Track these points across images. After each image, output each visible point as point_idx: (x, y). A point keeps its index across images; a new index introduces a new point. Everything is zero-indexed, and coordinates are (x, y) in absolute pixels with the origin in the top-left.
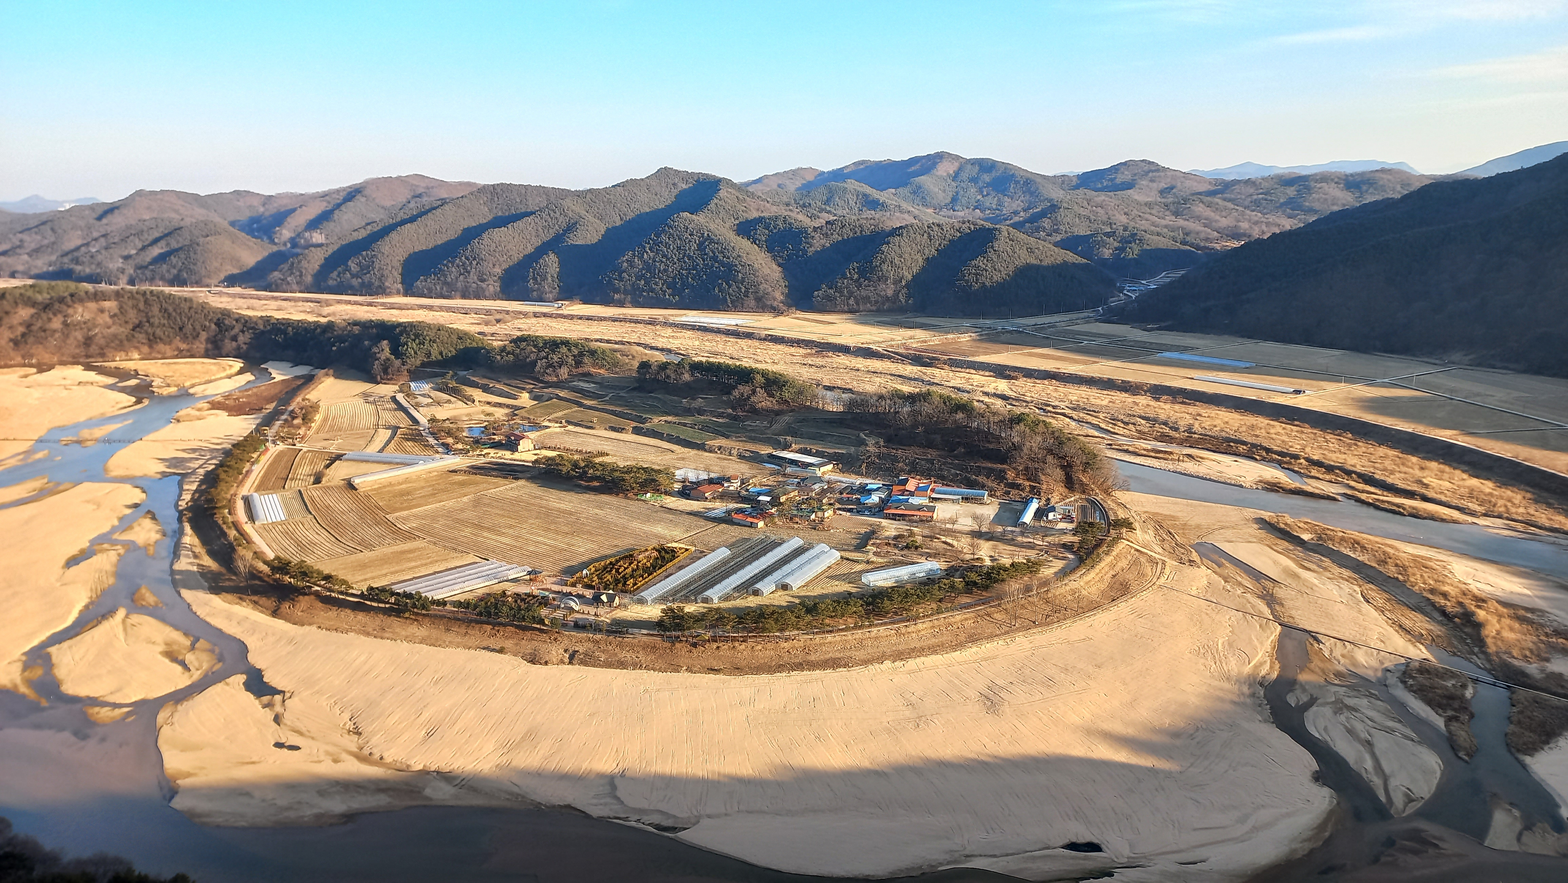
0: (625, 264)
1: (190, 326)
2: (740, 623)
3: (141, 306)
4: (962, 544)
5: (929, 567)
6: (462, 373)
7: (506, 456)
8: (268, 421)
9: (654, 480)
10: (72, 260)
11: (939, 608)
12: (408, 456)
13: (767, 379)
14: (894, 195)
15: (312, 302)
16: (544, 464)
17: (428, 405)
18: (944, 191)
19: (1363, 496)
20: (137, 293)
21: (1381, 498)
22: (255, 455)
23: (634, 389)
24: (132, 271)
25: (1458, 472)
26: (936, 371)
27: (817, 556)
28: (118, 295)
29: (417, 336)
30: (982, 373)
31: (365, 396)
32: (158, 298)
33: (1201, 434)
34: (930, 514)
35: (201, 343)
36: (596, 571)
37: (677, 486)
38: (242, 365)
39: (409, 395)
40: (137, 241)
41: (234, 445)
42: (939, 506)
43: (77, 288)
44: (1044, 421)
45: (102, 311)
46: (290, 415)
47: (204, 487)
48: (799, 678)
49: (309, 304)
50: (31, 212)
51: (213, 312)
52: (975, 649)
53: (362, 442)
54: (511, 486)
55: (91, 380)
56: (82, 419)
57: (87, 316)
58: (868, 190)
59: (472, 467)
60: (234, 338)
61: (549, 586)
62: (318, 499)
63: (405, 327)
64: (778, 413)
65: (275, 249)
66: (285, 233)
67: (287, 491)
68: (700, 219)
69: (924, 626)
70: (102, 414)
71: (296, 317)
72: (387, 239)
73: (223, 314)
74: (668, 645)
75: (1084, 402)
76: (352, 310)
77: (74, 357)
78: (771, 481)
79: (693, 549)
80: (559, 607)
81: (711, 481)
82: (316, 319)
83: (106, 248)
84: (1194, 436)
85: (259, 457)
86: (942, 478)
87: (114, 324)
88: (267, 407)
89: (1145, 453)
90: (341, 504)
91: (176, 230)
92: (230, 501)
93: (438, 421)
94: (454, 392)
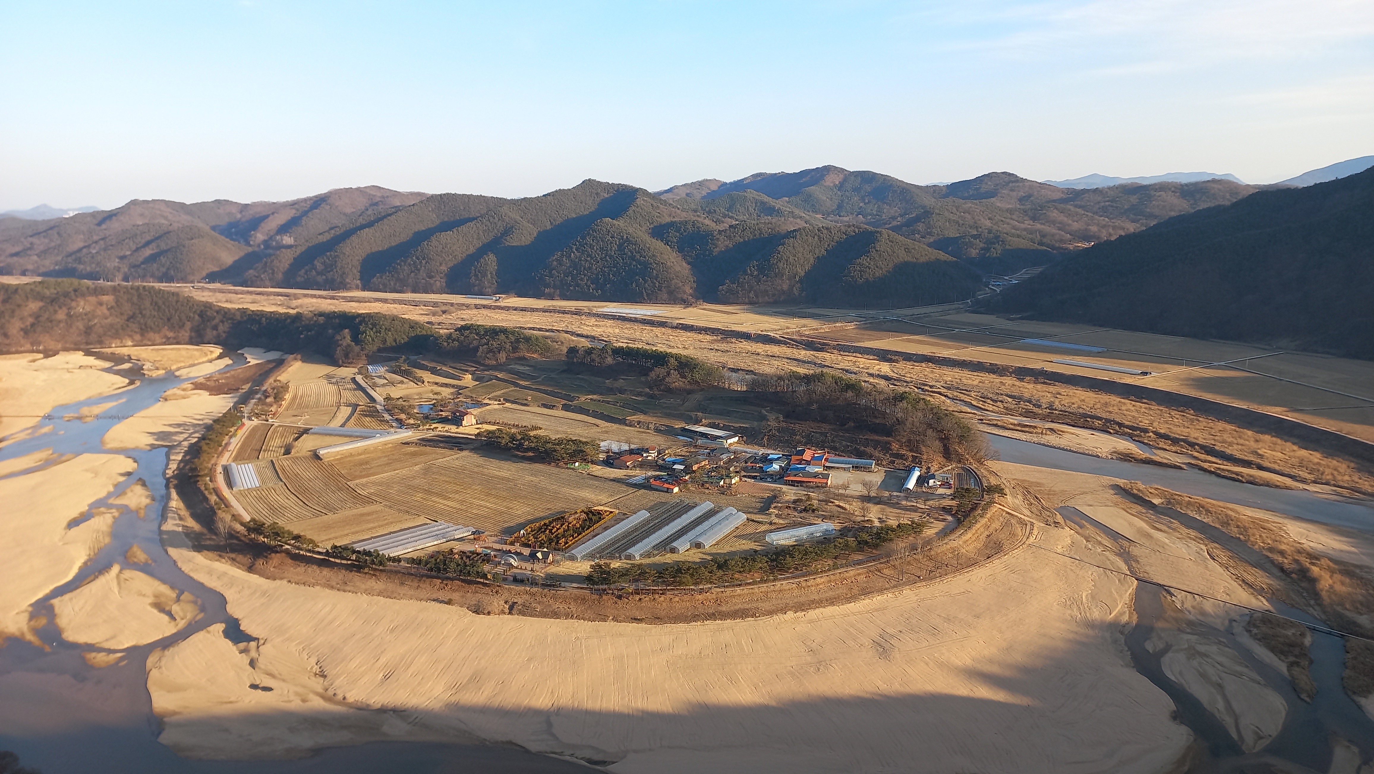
0: (555, 263)
1: (177, 318)
2: (659, 577)
3: (135, 299)
4: (854, 507)
5: (825, 527)
6: (413, 358)
7: (452, 430)
8: (244, 400)
9: (582, 451)
10: (75, 260)
11: (835, 564)
12: (366, 430)
13: (680, 363)
14: (788, 202)
15: (282, 296)
16: (485, 437)
17: (383, 385)
18: (831, 199)
19: (1206, 465)
20: (132, 288)
21: (1222, 467)
22: (232, 430)
23: (564, 371)
24: (126, 270)
25: (1289, 444)
26: (827, 355)
27: (726, 518)
28: (115, 290)
29: (374, 325)
30: (867, 357)
31: (329, 377)
32: (150, 293)
33: (1061, 411)
34: (825, 481)
35: (186, 332)
36: (532, 531)
37: (602, 456)
38: (221, 351)
39: (367, 376)
40: (131, 244)
41: (215, 421)
42: (832, 473)
43: (79, 284)
44: (923, 399)
45: (101, 304)
46: (263, 394)
47: (188, 458)
48: (712, 627)
49: (280, 297)
50: (40, 218)
51: (197, 305)
52: (867, 601)
53: (326, 418)
54: (456, 456)
55: (90, 364)
56: (82, 398)
57: (88, 308)
58: (766, 199)
59: (423, 440)
60: (215, 328)
61: (490, 545)
62: (287, 468)
63: (364, 318)
64: (689, 392)
65: (250, 249)
66: (260, 237)
67: (261, 461)
68: (620, 223)
69: (822, 580)
70: (100, 394)
71: (269, 309)
72: (348, 241)
73: (206, 307)
74: (595, 597)
75: (957, 383)
76: (317, 303)
77: (75, 344)
78: (683, 451)
79: (617, 511)
80: (499, 563)
81: (631, 452)
82: (286, 311)
83: (105, 250)
84: (1054, 412)
85: (236, 431)
86: (834, 449)
87: (111, 315)
88: (243, 387)
89: (1012, 427)
90: (307, 472)
91: (165, 234)
92: (211, 470)
93: (393, 399)
94: (406, 374)
